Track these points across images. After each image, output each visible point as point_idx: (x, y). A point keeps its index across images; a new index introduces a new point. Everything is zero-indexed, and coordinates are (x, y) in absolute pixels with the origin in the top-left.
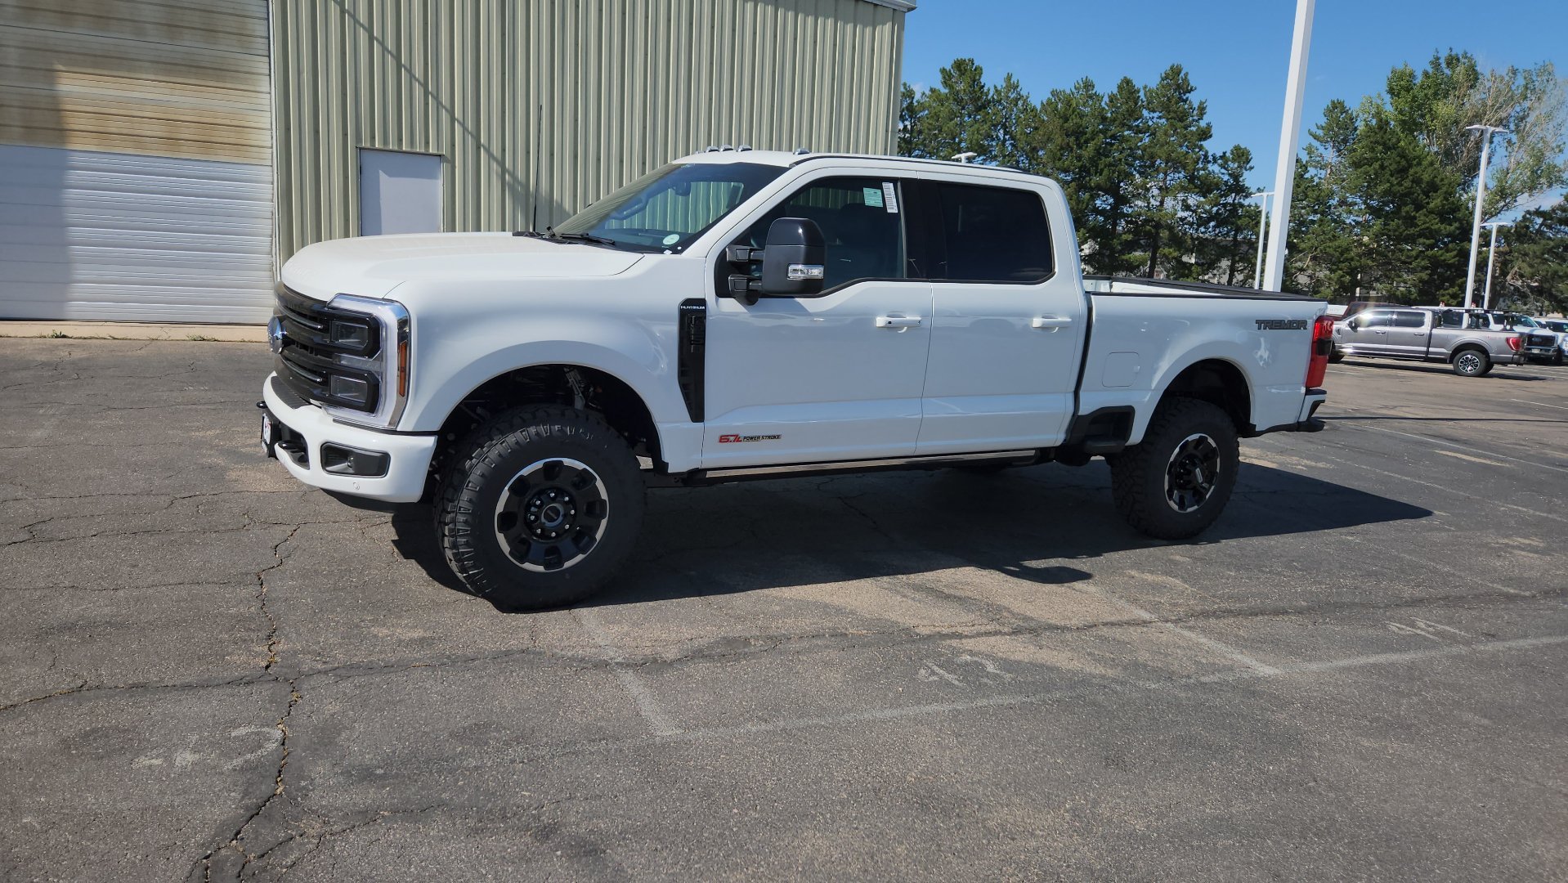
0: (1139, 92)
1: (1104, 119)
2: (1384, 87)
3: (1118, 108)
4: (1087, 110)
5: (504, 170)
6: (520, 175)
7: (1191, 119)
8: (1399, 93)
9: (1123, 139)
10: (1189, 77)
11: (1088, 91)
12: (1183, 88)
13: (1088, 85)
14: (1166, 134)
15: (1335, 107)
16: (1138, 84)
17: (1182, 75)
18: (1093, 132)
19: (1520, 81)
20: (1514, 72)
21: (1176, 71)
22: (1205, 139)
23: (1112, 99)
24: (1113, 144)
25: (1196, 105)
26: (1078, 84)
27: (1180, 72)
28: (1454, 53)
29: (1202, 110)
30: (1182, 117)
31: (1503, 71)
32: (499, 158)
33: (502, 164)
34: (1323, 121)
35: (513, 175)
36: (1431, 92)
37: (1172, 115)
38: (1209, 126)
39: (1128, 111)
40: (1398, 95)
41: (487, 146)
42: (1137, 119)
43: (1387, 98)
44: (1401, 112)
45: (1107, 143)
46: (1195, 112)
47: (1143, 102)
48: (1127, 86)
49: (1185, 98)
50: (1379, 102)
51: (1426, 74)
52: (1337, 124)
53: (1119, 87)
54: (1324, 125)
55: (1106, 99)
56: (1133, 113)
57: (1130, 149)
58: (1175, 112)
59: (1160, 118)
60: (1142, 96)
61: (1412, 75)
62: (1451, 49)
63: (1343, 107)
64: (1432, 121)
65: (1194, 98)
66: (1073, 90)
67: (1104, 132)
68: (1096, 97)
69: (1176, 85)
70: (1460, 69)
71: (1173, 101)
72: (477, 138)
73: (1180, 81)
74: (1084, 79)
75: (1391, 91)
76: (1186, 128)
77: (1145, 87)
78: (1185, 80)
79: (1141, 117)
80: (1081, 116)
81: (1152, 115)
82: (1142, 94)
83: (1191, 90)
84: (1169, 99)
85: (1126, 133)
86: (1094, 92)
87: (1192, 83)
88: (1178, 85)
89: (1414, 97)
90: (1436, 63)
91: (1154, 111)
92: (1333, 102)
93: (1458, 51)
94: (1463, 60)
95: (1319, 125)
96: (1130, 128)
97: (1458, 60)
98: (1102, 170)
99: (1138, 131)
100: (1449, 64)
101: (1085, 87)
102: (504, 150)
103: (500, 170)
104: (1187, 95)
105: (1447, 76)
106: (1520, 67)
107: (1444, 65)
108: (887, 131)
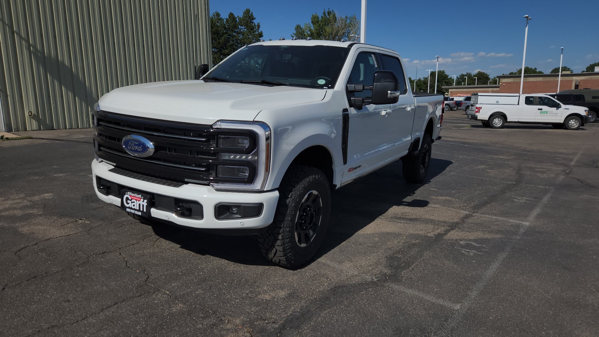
0: (236, 18)
1: (225, 28)
2: (310, 21)
3: (230, 24)
4: (219, 24)
5: (29, 45)
6: (39, 47)
7: (255, 29)
8: (315, 23)
9: (233, 36)
10: (253, 14)
11: (218, 17)
12: (252, 18)
13: (218, 15)
14: (248, 35)
15: (298, 27)
16: (236, 16)
17: (250, 13)
18: (223, 33)
19: (348, 21)
20: (347, 17)
21: (248, 11)
22: (261, 37)
23: (227, 20)
24: (230, 38)
25: (256, 24)
26: (214, 14)
27: (249, 12)
28: (329, 10)
29: (259, 26)
30: (252, 29)
31: (344, 17)
32: (26, 38)
33: (28, 41)
34: (295, 32)
35: (35, 47)
36: (324, 23)
37: (249, 28)
38: (261, 31)
39: (233, 25)
40: (315, 24)
41: (18, 32)
42: (237, 29)
43: (312, 24)
44: (316, 30)
45: (227, 38)
46: (256, 27)
47: (238, 22)
48: (231, 15)
49: (252, 21)
50: (309, 26)
51: (322, 17)
52: (299, 33)
53: (229, 16)
54: (295, 33)
55: (225, 20)
56: (235, 26)
57: (236, 40)
58: (250, 27)
59: (244, 28)
60: (238, 20)
61: (318, 17)
62: (329, 9)
63: (300, 27)
64: (325, 33)
65: (256, 22)
66: (213, 16)
67: (226, 33)
68: (221, 19)
69: (249, 17)
70: (331, 16)
71: (249, 22)
72: (11, 27)
73: (250, 15)
74: (216, 12)
75: (312, 22)
76: (254, 32)
77: (238, 17)
78: (252, 15)
79: (238, 28)
80: (218, 26)
81: (241, 27)
82: (237, 19)
83: (254, 19)
84: (247, 22)
85: (234, 34)
86: (220, 17)
87: (254, 16)
88: (250, 17)
89: (319, 25)
90: (324, 13)
91: (242, 26)
92: (297, 25)
93: (331, 10)
94: (332, 13)
95: (294, 33)
96: (235, 32)
97: (331, 13)
98: (228, 48)
99: (238, 33)
100: (328, 14)
101: (217, 15)
102: (28, 34)
103: (27, 45)
104: (253, 21)
105: (328, 18)
106: (348, 16)
107: (327, 14)
108: (207, 31)
